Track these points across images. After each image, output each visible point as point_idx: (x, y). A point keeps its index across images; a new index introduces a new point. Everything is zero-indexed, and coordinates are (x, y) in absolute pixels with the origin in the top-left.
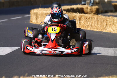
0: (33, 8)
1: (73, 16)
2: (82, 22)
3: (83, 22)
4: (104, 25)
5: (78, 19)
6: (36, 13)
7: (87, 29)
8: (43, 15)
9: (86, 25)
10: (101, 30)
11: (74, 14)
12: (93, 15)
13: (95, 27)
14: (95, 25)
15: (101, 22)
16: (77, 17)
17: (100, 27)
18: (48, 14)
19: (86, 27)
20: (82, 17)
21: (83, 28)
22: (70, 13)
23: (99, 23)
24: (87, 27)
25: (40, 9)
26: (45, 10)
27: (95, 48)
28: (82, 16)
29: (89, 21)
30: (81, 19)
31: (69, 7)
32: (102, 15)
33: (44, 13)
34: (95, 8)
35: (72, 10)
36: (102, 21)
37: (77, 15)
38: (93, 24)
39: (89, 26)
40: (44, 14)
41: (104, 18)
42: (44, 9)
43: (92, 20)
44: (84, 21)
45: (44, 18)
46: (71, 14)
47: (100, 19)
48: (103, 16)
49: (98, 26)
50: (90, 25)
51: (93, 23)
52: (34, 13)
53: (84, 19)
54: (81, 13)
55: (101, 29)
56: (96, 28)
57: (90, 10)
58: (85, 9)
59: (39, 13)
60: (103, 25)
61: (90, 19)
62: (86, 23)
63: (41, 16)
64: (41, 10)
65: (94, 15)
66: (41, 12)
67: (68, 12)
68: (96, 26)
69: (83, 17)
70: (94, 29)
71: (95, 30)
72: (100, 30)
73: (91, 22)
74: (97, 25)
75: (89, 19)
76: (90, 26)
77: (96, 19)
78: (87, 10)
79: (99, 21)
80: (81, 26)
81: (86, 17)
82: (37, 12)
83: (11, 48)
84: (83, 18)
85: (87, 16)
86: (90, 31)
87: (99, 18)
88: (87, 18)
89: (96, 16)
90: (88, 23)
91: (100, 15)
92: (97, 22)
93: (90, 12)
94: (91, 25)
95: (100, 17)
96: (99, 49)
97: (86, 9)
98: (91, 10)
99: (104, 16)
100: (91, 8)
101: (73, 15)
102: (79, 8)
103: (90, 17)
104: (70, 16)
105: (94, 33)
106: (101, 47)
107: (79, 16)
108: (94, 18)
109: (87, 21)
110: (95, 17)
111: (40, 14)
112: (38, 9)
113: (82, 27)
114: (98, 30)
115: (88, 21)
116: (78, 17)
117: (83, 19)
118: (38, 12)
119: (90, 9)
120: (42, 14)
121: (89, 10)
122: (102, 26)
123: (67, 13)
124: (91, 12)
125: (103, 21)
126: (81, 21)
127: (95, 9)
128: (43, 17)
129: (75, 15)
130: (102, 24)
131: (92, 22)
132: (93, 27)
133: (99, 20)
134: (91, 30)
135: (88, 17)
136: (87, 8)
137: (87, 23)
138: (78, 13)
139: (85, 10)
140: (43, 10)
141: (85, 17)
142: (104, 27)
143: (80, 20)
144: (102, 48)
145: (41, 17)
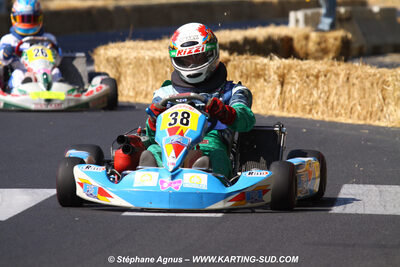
0: (105, 41)
1: (256, 69)
2: (290, 91)
3: (293, 92)
4: (374, 101)
5: (276, 78)
6: (115, 59)
7: (310, 116)
8: (141, 66)
9: (304, 103)
10: (365, 119)
11: (261, 60)
12: (332, 65)
13: (339, 108)
14: (342, 100)
15: (364, 89)
16: (272, 74)
17: (359, 108)
18: (160, 61)
19: (308, 108)
20: (289, 71)
21: (296, 112)
22: (245, 56)
23: (356, 95)
24: (311, 110)
25: (129, 44)
26: (149, 49)
27: (346, 186)
28: (290, 68)
29: (316, 86)
30: (286, 81)
31: (237, 35)
32: (366, 64)
33: (147, 58)
34: (336, 39)
35: (248, 48)
36: (368, 84)
37: (272, 63)
38: (333, 98)
39: (316, 103)
40: (145, 62)
41: (375, 75)
42: (142, 44)
43: (327, 82)
44: (297, 86)
45: (145, 79)
46: (248, 62)
47: (357, 78)
48: (368, 67)
49: (351, 105)
50: (320, 102)
51: (333, 94)
52: (108, 60)
53: (298, 80)
54: (287, 57)
55: (362, 117)
56: (343, 112)
57: (319, 44)
58: (299, 41)
59: (127, 59)
60: (370, 100)
61: (322, 79)
62: (305, 93)
63: (135, 70)
64: (132, 48)
65: (336, 63)
66: (133, 55)
67: (235, 54)
68: (342, 107)
69: (293, 72)
70: (337, 115)
71: (342, 120)
72: (359, 117)
73: (326, 89)
74: (347, 102)
75: (317, 77)
76: (321, 107)
77: (342, 77)
78: (306, 45)
79: (353, 85)
80: (286, 105)
81: (306, 70)
82: (120, 56)
83: (30, 190)
84: (294, 74)
85: (309, 68)
86: (322, 122)
87: (354, 74)
88: (308, 77)
89: (342, 68)
90: (315, 92)
91: (357, 64)
92: (346, 89)
93: (317, 51)
94: (326, 102)
95: (359, 72)
96: (361, 192)
97: (304, 43)
98: (323, 45)
99: (373, 65)
100: (321, 37)
101: (256, 64)
102: (276, 38)
103: (319, 72)
104: (247, 70)
105: (337, 131)
106: (370, 184)
107: (278, 68)
108: (337, 75)
109: (308, 85)
110: (340, 71)
111: (130, 64)
112: (121, 44)
113: (291, 109)
114: (350, 121)
115: (312, 85)
116: (275, 73)
117: (293, 78)
118: (124, 57)
119: (318, 40)
120: (138, 63)
121: (312, 46)
122: (367, 103)
123: (232, 58)
124: (320, 54)
125: (372, 85)
126: (287, 87)
127: (338, 43)
128: (142, 75)
129: (265, 65)
130: (367, 96)
131: (330, 91)
132: (332, 108)
133: (356, 82)
134: (327, 119)
135: (315, 72)
136: (307, 38)
137: (311, 94)
138: (276, 57)
139: (297, 45)
140: (142, 48)
141: (301, 70)
142: (374, 109)
143: (282, 84)
144: (373, 186)
145: (134, 75)
